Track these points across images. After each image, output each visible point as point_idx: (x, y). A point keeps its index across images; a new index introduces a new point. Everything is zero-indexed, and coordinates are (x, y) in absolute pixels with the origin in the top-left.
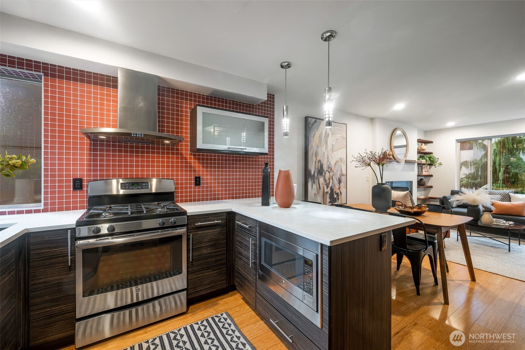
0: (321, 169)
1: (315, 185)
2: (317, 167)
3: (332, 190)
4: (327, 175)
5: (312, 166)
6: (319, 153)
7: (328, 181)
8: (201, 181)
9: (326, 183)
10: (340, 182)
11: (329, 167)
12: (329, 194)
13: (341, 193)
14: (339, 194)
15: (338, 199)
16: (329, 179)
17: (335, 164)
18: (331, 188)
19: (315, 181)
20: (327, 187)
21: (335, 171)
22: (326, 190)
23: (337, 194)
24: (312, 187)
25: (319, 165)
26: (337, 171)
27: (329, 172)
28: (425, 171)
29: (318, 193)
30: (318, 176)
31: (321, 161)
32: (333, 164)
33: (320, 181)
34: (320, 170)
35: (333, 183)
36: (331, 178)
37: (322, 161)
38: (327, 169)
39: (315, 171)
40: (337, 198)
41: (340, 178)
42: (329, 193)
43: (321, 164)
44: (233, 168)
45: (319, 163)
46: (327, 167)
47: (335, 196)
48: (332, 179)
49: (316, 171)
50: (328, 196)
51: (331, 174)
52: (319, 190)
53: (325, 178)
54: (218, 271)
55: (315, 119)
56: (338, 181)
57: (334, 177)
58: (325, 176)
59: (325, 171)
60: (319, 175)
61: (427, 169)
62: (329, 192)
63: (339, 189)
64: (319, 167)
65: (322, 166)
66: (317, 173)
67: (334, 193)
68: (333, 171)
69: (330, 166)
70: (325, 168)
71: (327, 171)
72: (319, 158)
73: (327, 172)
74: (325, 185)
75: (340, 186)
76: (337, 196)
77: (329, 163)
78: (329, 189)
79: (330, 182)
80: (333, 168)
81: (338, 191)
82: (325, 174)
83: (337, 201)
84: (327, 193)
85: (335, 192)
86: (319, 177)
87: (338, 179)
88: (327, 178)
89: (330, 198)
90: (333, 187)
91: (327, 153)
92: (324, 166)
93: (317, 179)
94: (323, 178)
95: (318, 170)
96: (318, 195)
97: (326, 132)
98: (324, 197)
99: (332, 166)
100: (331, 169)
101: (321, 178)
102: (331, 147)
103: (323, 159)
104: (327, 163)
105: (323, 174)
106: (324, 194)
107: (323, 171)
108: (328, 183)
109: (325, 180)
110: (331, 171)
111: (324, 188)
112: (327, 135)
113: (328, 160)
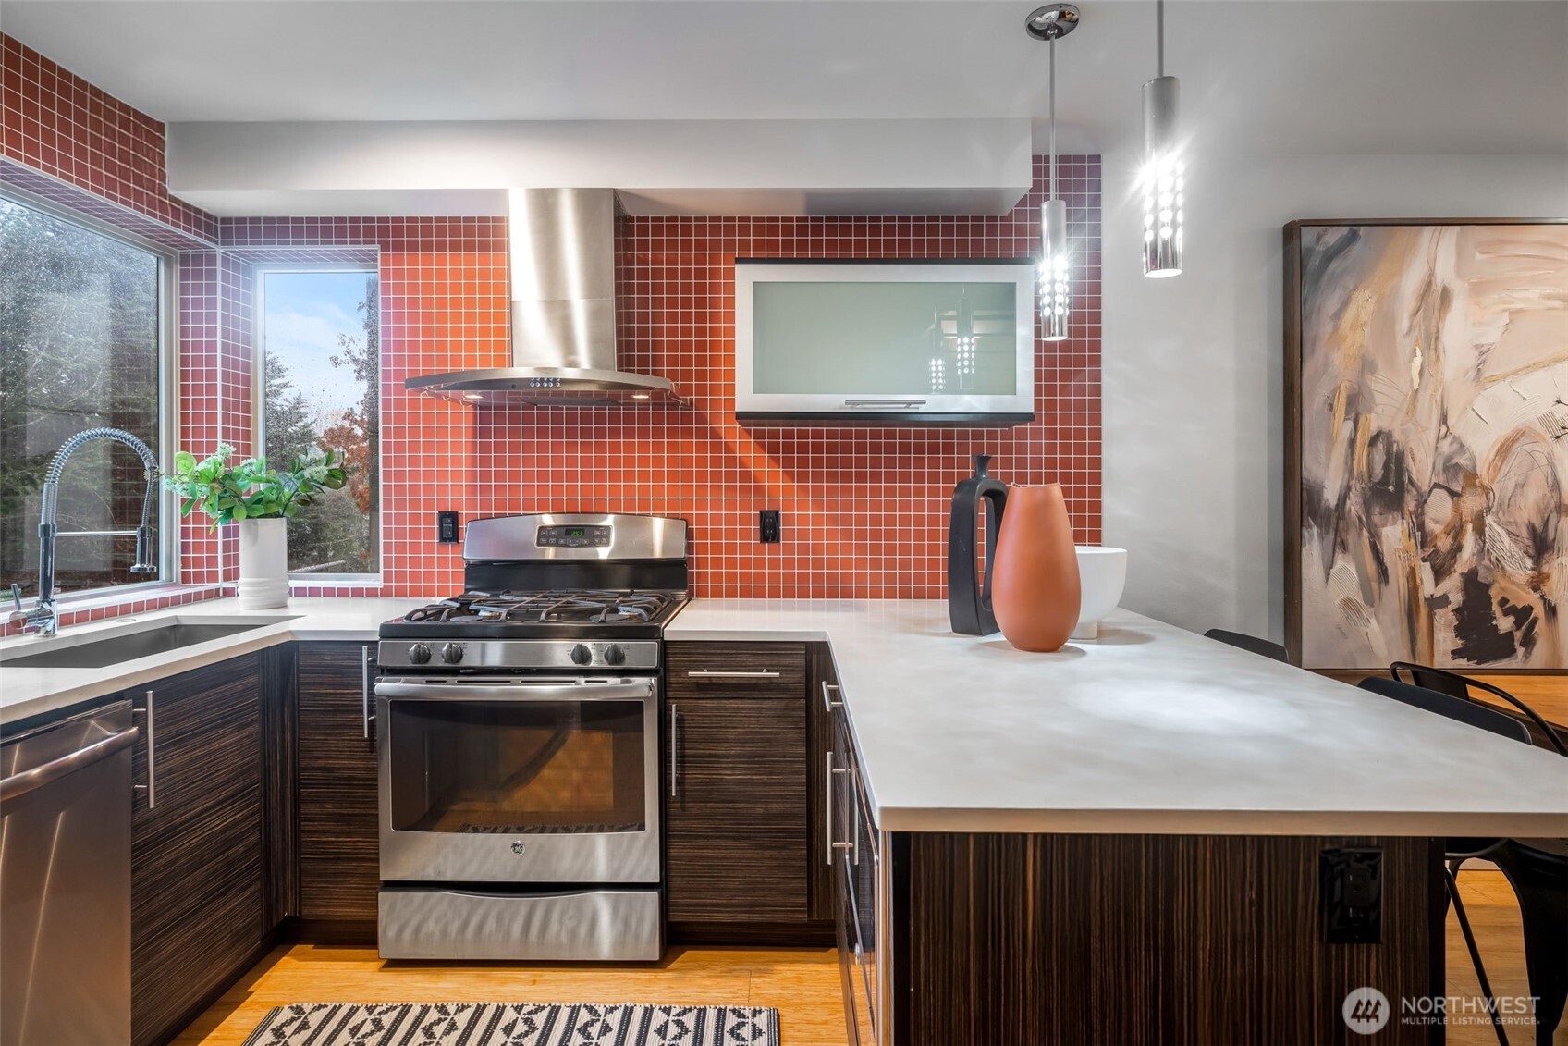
0: (1392, 478)
1: (1349, 557)
2: (1360, 464)
3: (1476, 588)
4: (1439, 510)
5: (1327, 466)
6: (1378, 398)
7: (1444, 544)
8: (781, 528)
9: (1429, 550)
10: (1541, 546)
11: (1451, 468)
12: (1456, 611)
13: (1551, 611)
14: (1539, 611)
15: (1528, 641)
16: (1456, 531)
17: (1504, 451)
18: (1471, 580)
19: (1351, 539)
20: (1439, 574)
21: (1502, 487)
22: (1428, 587)
23: (1523, 615)
24: (1328, 567)
25: (1379, 457)
26: (1521, 486)
27: (1453, 494)
29: (1369, 601)
30: (1368, 513)
31: (1389, 435)
32: (1481, 447)
33: (1384, 538)
34: (1385, 480)
35: (1482, 551)
36: (1470, 527)
37: (1397, 436)
38: (1441, 480)
39: (1349, 488)
40: (1518, 635)
41: (1546, 524)
42: (1451, 607)
43: (1388, 452)
44: (904, 478)
45: (1380, 446)
46: (1440, 465)
47: (1504, 624)
48: (1480, 530)
49: (1357, 487)
50: (1445, 618)
51: (1471, 503)
52: (1375, 585)
53: (1421, 527)
54: (774, 853)
55: (1347, 228)
56: (1530, 543)
57: (1489, 520)
58: (1419, 514)
59: (1425, 488)
60: (1377, 510)
62: (1456, 599)
63: (1538, 582)
64: (1379, 470)
65: (1397, 463)
66: (1359, 500)
67: (1496, 608)
68: (1486, 491)
69: (1462, 461)
70: (1422, 469)
71: (1436, 485)
72: (1374, 423)
73: (1440, 495)
74: (1424, 560)
75: (1545, 568)
76: (1518, 624)
77: (1455, 446)
78: (1452, 586)
79: (1458, 548)
80: (1482, 469)
81: (1530, 598)
82: (1422, 502)
83: (1520, 650)
84: (1438, 602)
85: (1504, 601)
86: (1376, 519)
87: (1525, 533)
88: (1437, 522)
89: (1460, 631)
90: (1481, 572)
91: (1438, 396)
92: (1417, 461)
93: (1361, 530)
94: (1406, 526)
95: (1370, 481)
96: (1372, 609)
97: (1429, 285)
98: (1418, 623)
99: (1473, 459)
100: (1471, 476)
101: (1395, 523)
102: (1471, 360)
103: (1410, 426)
104: (1436, 447)
105: (1410, 504)
106: (1418, 605)
107: (1410, 487)
108: (1449, 553)
109: (1419, 534)
110: (1468, 490)
111: (1412, 574)
112: (1435, 300)
113: (1444, 429)
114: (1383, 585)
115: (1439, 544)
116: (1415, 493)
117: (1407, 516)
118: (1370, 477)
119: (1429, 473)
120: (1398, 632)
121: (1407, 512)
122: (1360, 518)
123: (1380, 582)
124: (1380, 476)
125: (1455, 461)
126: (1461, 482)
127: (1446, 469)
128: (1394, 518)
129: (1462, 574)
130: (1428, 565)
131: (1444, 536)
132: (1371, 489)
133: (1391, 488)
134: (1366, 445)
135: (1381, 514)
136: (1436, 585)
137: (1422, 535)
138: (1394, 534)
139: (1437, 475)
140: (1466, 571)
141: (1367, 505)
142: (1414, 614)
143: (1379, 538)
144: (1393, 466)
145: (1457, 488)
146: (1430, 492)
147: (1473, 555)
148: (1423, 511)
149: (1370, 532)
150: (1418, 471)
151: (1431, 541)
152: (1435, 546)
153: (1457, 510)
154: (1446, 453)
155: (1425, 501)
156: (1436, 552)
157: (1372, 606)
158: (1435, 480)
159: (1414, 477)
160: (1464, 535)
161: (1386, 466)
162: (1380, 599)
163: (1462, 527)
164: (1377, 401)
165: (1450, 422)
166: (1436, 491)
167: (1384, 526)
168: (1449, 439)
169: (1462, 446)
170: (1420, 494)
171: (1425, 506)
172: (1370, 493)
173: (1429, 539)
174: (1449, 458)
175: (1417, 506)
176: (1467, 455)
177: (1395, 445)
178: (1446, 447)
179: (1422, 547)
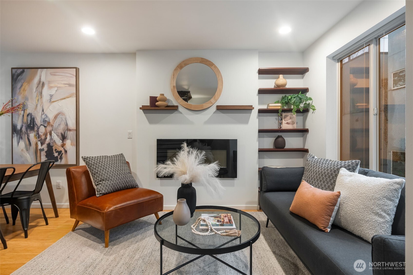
0: (32, 123)
1: (23, 140)
2: (25, 120)
3: (50, 147)
4: (42, 130)
6: (29, 106)
7: (43, 137)
9: (40, 139)
10: (64, 138)
11: (45, 121)
12: (46, 152)
13: (66, 152)
14: (63, 152)
15: (61, 158)
16: (46, 135)
17: (56, 117)
18: (49, 145)
19: (23, 136)
20: (42, 144)
21: (55, 125)
22: (40, 147)
23: (60, 153)
24: (18, 143)
25: (29, 119)
26: (59, 125)
27: (45, 127)
28: (287, 123)
29: (27, 150)
30: (27, 131)
31: (31, 114)
32: (51, 116)
33: (30, 136)
34: (30, 124)
35: (51, 139)
36: (49, 134)
37: (33, 114)
38: (42, 124)
39: (23, 126)
40: (59, 157)
41: (65, 133)
42: (45, 151)
43: (31, 118)
45: (29, 116)
46: (42, 120)
47: (56, 154)
48: (51, 134)
50: (43, 154)
51: (49, 129)
52: (28, 146)
53: (38, 134)
55: (22, 69)
56: (61, 137)
57: (53, 132)
58: (38, 131)
59: (39, 125)
60: (29, 130)
61: (291, 118)
62: (46, 149)
63: (63, 145)
64: (29, 122)
65: (33, 120)
66: (25, 128)
67: (54, 151)
68: (52, 126)
69: (47, 119)
70: (38, 121)
71: (41, 125)
72: (28, 112)
74: (39, 141)
75: (65, 143)
76: (59, 155)
77: (45, 116)
78: (45, 147)
79: (46, 138)
80: (51, 121)
81: (61, 149)
82: (38, 129)
83: (59, 160)
84: (42, 150)
85: (56, 150)
86: (29, 132)
87: (60, 135)
88: (41, 133)
89: (46, 156)
90: (51, 143)
91: (42, 106)
92: (37, 119)
93: (25, 134)
94: (35, 134)
95: (27, 124)
96: (28, 152)
97: (40, 82)
98: (38, 154)
99: (49, 119)
100: (49, 123)
101: (32, 133)
102: (49, 98)
103: (36, 112)
104: (41, 117)
105: (36, 129)
106: (37, 151)
107: (36, 125)
108: (44, 139)
109: (38, 135)
110: (48, 126)
111: (37, 144)
112: (41, 85)
113: (43, 113)
114: (30, 146)
115: (42, 137)
116: (37, 126)
117: (35, 132)
118: (27, 123)
119: (40, 122)
120: (33, 156)
121: (35, 131)
122: (25, 132)
123: (29, 146)
124: (29, 123)
125: (45, 120)
126: (47, 124)
127: (43, 121)
128: (32, 132)
129: (47, 144)
130: (40, 142)
131: (43, 136)
132: (27, 126)
133: (32, 125)
134: (26, 116)
135: (30, 131)
136: (41, 146)
137: (38, 136)
138: (32, 135)
139: (42, 123)
140: (48, 143)
141: (27, 129)
142: (37, 153)
143: (29, 136)
144: (32, 121)
145: (46, 125)
146: (40, 126)
147: (49, 140)
148: (38, 130)
149: (27, 135)
150: (37, 122)
151: (40, 137)
152: (41, 138)
153: (46, 130)
154: (43, 118)
155: (39, 128)
156: (41, 139)
157: (28, 151)
158: (41, 124)
159: (37, 123)
160: (47, 136)
161: (31, 121)
162: (29, 149)
163: (47, 134)
164: (29, 107)
165: (44, 111)
166: (41, 126)
167: (30, 134)
168: (44, 115)
169: (47, 116)
170: (38, 127)
171: (39, 129)
172: (27, 127)
173: (40, 136)
174: (44, 119)
175: (37, 129)
176: (48, 118)
177: (33, 116)
178: (43, 116)
179: (38, 138)
